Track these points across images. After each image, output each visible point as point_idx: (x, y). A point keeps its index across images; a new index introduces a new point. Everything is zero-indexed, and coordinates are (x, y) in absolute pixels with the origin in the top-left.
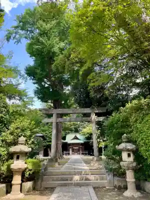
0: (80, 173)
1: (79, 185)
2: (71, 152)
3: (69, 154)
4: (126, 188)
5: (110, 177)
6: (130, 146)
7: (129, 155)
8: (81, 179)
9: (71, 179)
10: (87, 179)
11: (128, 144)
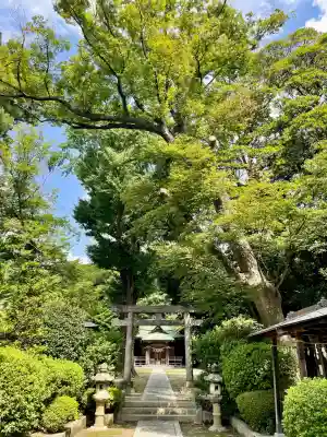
0: (165, 405)
1: (164, 419)
2: (147, 358)
3: (144, 363)
4: (212, 423)
5: (198, 411)
6: (217, 378)
7: (216, 388)
8: (167, 413)
9: (155, 412)
10: (173, 413)
11: (216, 376)
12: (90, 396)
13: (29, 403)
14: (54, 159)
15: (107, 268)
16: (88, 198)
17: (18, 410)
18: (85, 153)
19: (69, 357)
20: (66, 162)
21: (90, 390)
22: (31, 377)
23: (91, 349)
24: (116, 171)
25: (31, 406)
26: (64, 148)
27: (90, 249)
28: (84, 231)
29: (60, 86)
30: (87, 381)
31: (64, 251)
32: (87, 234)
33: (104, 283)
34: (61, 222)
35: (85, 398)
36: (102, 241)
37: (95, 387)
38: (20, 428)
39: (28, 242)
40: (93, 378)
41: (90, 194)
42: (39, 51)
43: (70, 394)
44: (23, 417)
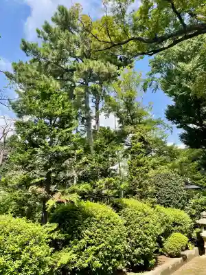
12: (198, 234)
13: (148, 236)
14: (145, 84)
15: (197, 148)
16: (173, 103)
17: (141, 240)
18: (165, 73)
19: (177, 206)
20: (154, 84)
21: (198, 230)
22: (147, 219)
23: (192, 201)
24: (189, 77)
25: (150, 238)
26: (151, 74)
27: (182, 137)
28: (175, 125)
29: (134, 29)
30: (193, 223)
31: (163, 140)
32: (178, 127)
33: (198, 159)
34: (158, 123)
35: (194, 235)
36: (189, 129)
37: (200, 228)
38: (144, 252)
39: (140, 137)
40: (197, 221)
41: (174, 100)
42: (117, 12)
43: (182, 232)
44: (145, 245)
